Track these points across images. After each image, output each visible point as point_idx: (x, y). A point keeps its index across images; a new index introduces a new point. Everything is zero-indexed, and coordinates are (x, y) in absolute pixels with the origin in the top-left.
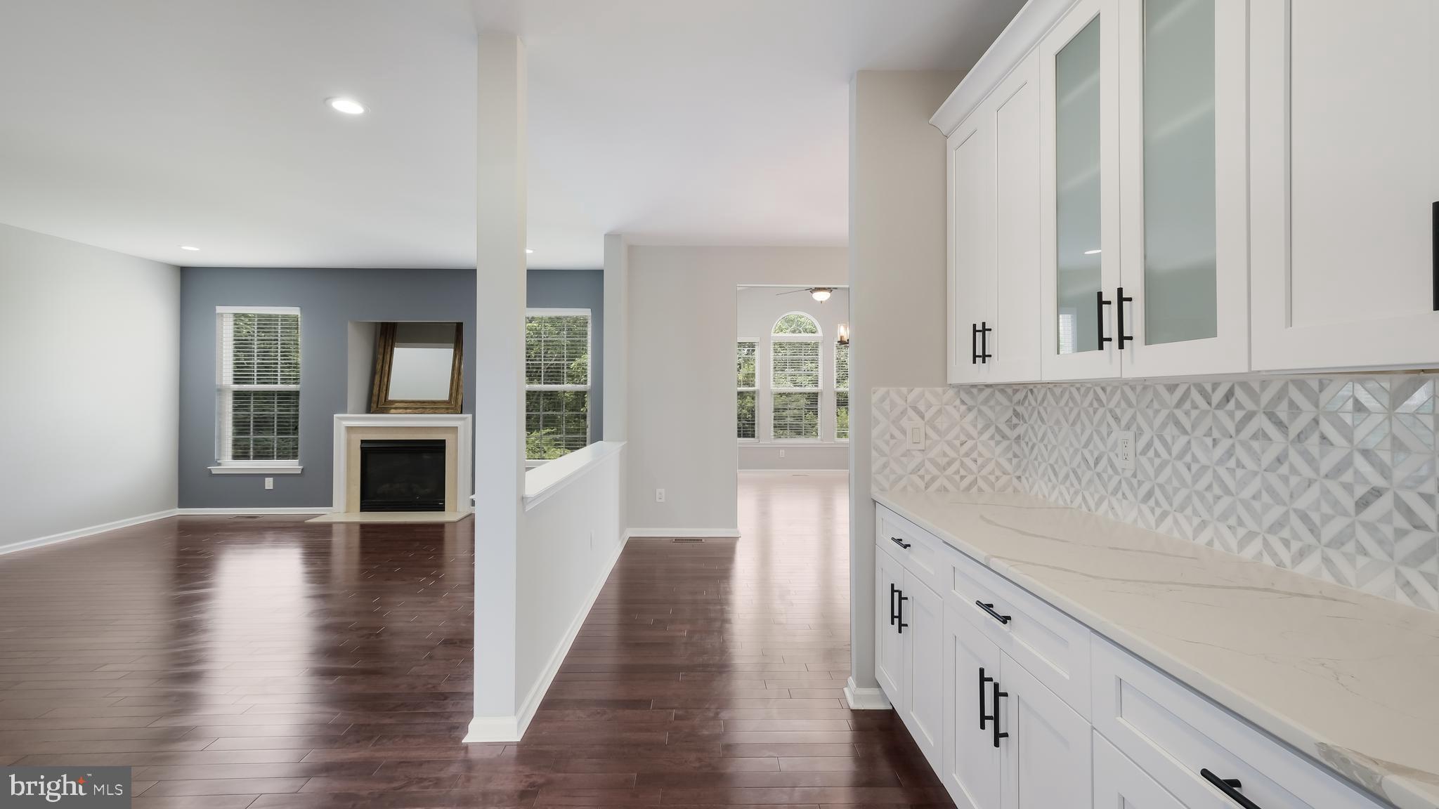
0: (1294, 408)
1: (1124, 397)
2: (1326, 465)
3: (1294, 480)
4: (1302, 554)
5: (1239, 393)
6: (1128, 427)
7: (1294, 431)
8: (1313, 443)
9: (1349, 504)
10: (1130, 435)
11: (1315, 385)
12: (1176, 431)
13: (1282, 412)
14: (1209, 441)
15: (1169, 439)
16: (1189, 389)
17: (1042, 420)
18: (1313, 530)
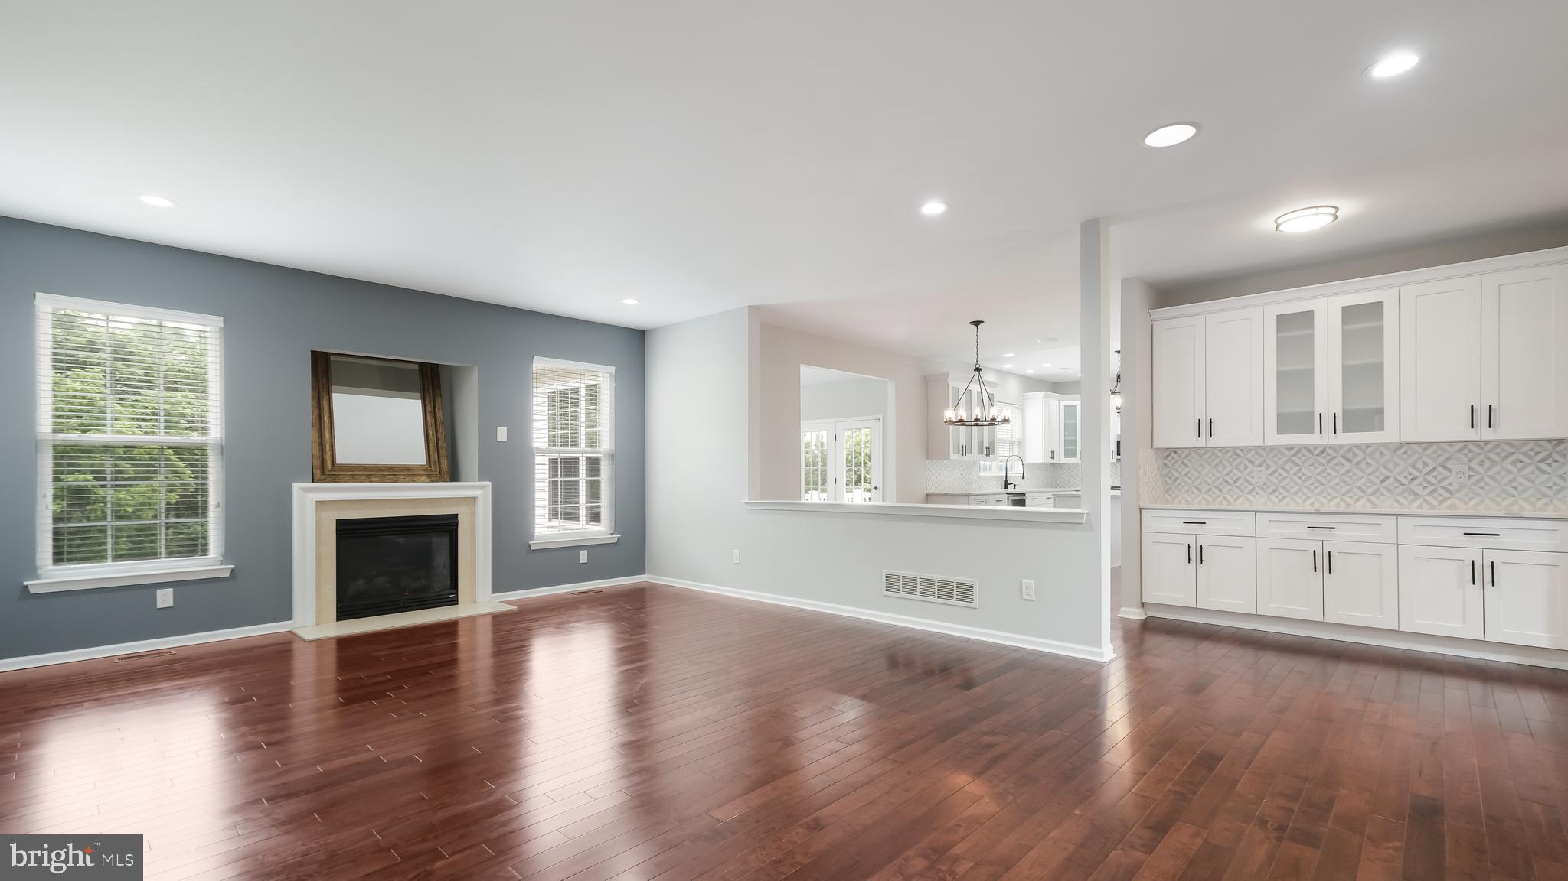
0: (1355, 455)
1: (1257, 452)
2: (1369, 471)
3: (1354, 477)
4: (1358, 500)
5: (1329, 451)
6: (1260, 465)
7: (1355, 462)
8: (1363, 465)
9: (1377, 481)
10: (1263, 468)
11: (1364, 447)
12: (1292, 465)
13: (1350, 456)
14: (1312, 468)
15: (1288, 468)
16: (1300, 449)
17: (1186, 466)
18: (1363, 491)
